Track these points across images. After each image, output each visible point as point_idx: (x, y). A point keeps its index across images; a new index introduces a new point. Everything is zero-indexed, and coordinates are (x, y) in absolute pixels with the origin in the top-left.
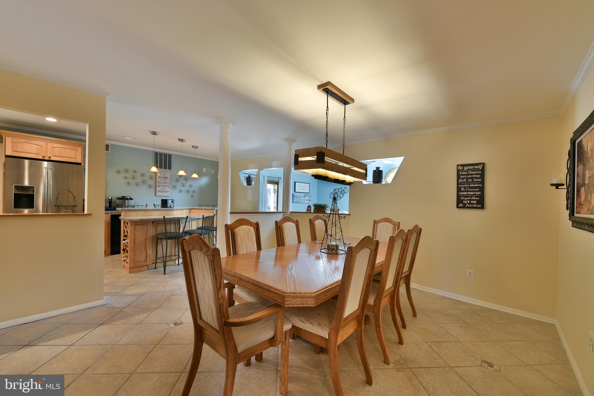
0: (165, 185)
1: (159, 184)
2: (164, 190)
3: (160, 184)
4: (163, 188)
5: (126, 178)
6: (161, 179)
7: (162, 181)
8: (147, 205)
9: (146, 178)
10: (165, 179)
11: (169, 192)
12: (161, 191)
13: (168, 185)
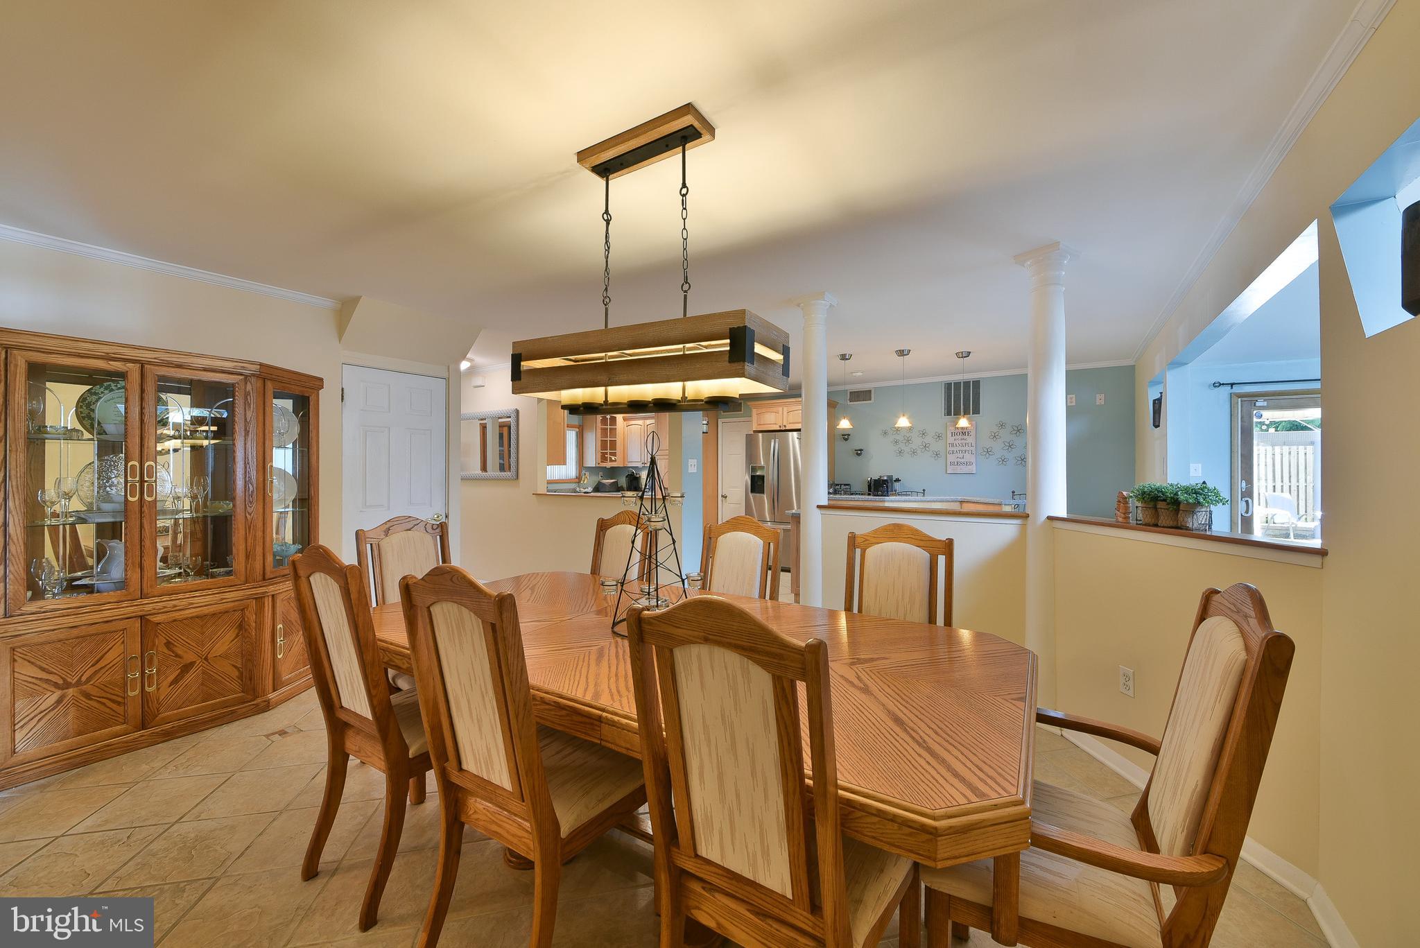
0: (964, 449)
1: (953, 449)
2: (962, 460)
3: (955, 449)
4: (961, 455)
5: (896, 442)
6: (957, 437)
7: (957, 442)
8: (924, 490)
9: (928, 439)
10: (964, 437)
11: (974, 464)
12: (956, 463)
13: (972, 448)
